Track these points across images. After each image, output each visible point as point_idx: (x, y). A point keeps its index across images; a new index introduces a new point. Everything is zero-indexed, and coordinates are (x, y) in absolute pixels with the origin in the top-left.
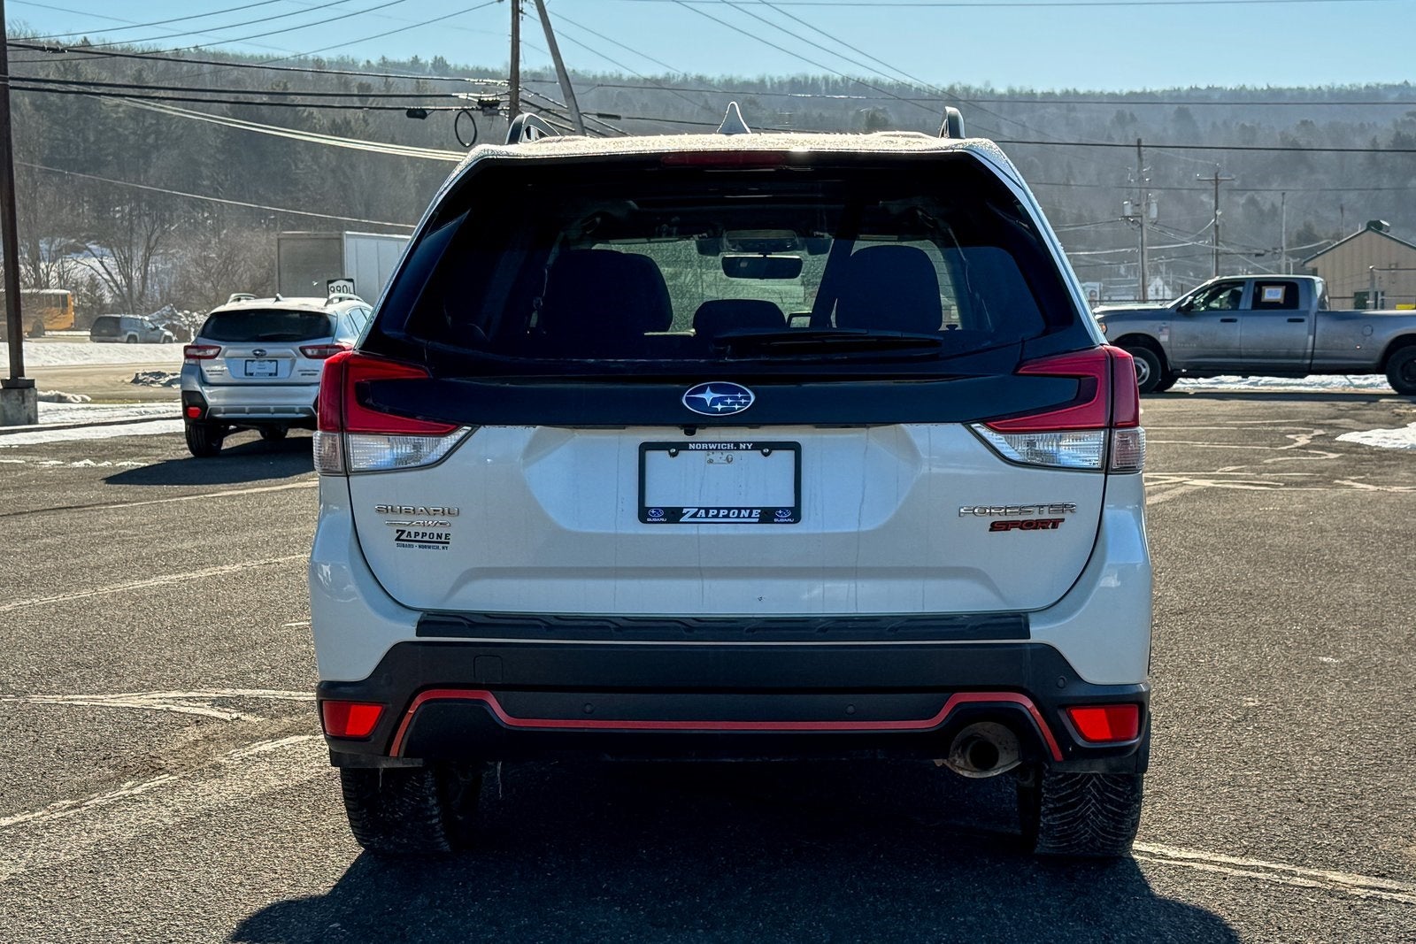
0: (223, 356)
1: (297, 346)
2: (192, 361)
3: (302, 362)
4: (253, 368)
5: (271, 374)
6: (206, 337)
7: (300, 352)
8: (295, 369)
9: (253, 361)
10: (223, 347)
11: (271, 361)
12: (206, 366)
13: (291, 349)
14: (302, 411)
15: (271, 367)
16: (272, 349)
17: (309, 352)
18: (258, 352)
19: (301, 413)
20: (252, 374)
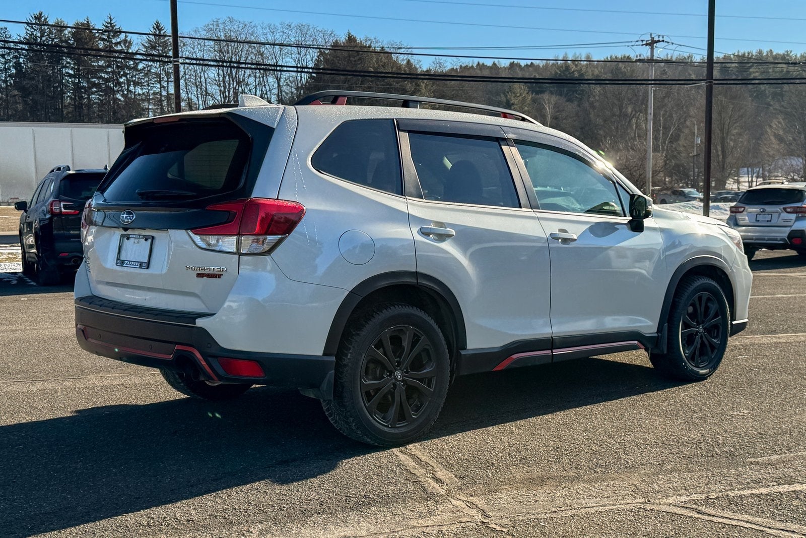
0: (746, 212)
1: (782, 207)
2: (733, 214)
3: (784, 215)
4: (760, 218)
5: (768, 221)
6: (741, 203)
7: (783, 210)
8: (780, 219)
9: (760, 214)
10: (747, 207)
11: (768, 214)
12: (739, 216)
13: (779, 208)
14: (781, 240)
15: (768, 218)
16: (768, 208)
17: (789, 210)
18: (762, 210)
19: (780, 241)
20: (759, 221)
